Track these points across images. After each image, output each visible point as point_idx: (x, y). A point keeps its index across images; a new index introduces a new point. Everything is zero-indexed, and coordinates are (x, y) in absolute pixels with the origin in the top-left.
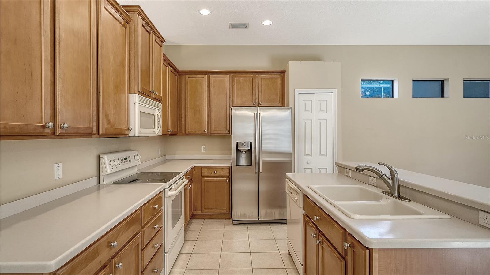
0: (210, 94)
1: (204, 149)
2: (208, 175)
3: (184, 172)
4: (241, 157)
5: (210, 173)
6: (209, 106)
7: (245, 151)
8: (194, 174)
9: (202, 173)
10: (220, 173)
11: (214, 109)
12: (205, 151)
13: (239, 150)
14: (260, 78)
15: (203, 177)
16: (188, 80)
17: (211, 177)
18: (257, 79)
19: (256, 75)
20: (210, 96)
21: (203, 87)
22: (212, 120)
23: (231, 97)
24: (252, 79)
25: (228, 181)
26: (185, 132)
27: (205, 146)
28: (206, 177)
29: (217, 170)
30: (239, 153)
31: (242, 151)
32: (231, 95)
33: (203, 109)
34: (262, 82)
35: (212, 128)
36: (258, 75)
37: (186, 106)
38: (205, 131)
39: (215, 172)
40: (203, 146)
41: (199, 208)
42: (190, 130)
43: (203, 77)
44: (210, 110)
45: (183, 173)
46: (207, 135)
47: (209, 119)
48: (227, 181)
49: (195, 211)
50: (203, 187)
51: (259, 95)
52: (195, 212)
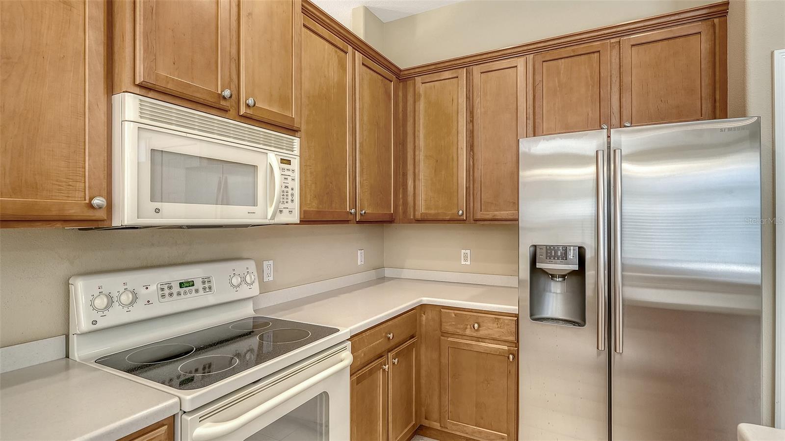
0: (473, 117)
1: (465, 257)
2: (458, 331)
3: (348, 330)
4: (550, 291)
5: (462, 326)
6: (471, 147)
7: (563, 276)
8: (424, 323)
9: (443, 324)
10: (490, 329)
11: (482, 154)
12: (468, 263)
13: (543, 271)
14: (626, 46)
15: (445, 335)
16: (421, 88)
17: (465, 337)
18: (615, 52)
19: (613, 41)
20: (472, 121)
21: (455, 101)
22: (477, 185)
23: (531, 116)
24: (596, 55)
25: (511, 357)
26: (414, 215)
27: (468, 251)
28: (453, 334)
29: (480, 320)
30: (543, 279)
31: (553, 276)
32: (531, 114)
33: (455, 158)
34: (633, 57)
35: (478, 205)
36: (617, 40)
37: (417, 153)
38: (461, 212)
39: (476, 326)
40: (463, 251)
41: (435, 415)
42: (427, 211)
43: (455, 76)
44: (473, 158)
45: (345, 332)
46: (467, 222)
47: (471, 182)
48: (509, 358)
49: (426, 418)
50: (444, 361)
51: (623, 100)
52: (426, 423)
